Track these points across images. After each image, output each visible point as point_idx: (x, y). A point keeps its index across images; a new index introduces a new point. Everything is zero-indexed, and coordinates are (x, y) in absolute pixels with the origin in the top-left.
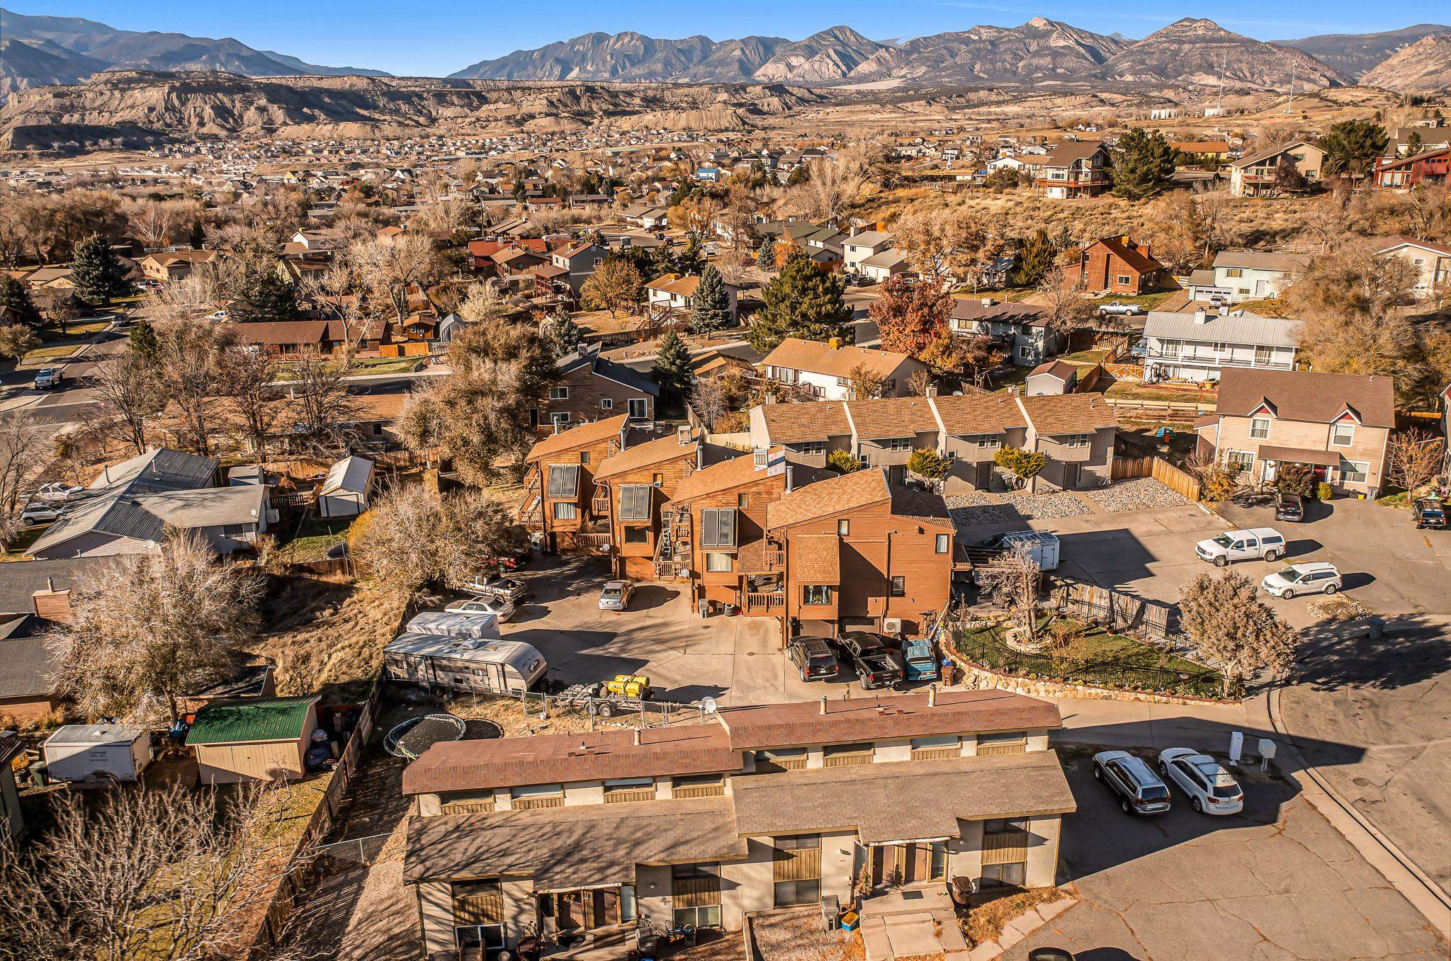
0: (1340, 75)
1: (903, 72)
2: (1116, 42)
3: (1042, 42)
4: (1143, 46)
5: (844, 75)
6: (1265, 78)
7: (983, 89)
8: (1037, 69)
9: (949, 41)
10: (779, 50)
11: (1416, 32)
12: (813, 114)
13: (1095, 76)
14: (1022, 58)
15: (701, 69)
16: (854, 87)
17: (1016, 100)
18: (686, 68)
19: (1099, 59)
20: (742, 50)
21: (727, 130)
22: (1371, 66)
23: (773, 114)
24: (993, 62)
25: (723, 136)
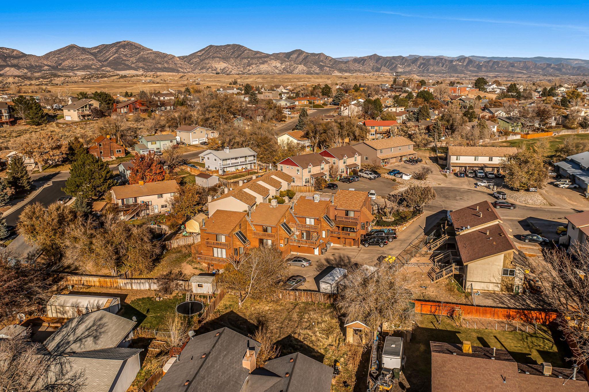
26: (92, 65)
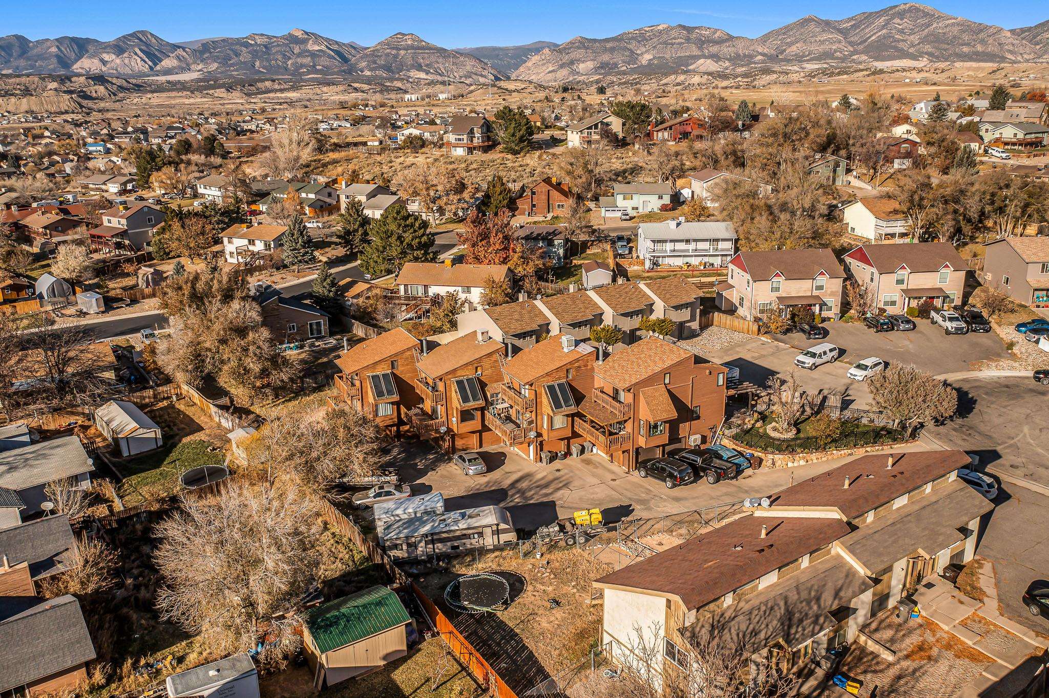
0: (499, 72)
1: (200, 67)
2: (355, 48)
3: (302, 47)
4: (373, 51)
5: (151, 68)
6: (455, 74)
7: (268, 80)
8: (302, 66)
9: (232, 44)
10: (91, 48)
11: (538, 46)
12: (135, 99)
13: (344, 71)
14: (290, 58)
15: (22, 63)
16: (162, 79)
17: (294, 88)
18: (7, 62)
19: (345, 60)
20: (58, 47)
21: (67, 112)
22: (517, 67)
23: (102, 99)
24: (268, 60)
25: (69, 117)
26: (835, 51)
